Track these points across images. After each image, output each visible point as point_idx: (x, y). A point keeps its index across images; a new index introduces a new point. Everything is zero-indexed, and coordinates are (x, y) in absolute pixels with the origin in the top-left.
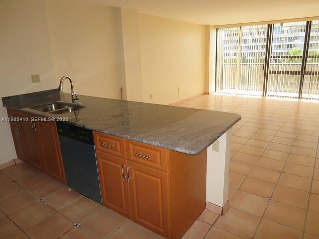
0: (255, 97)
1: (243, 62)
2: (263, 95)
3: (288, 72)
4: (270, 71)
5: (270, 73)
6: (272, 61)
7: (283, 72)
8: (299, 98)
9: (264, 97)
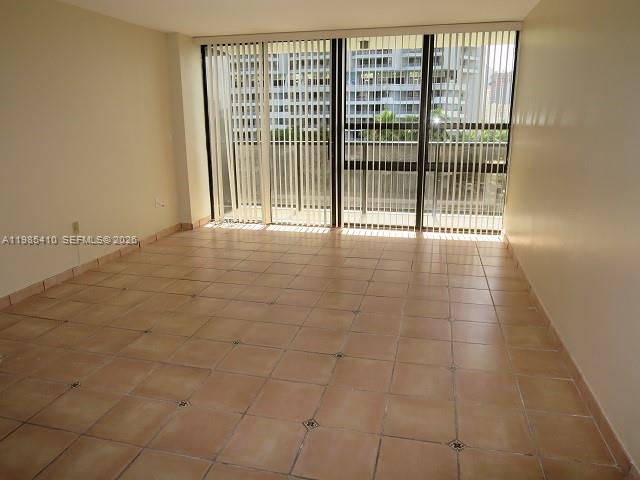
0: (315, 230)
1: (277, 139)
2: (334, 224)
3: (389, 164)
4: (346, 162)
5: (346, 168)
6: (347, 138)
7: (376, 163)
8: (417, 228)
9: (337, 231)
